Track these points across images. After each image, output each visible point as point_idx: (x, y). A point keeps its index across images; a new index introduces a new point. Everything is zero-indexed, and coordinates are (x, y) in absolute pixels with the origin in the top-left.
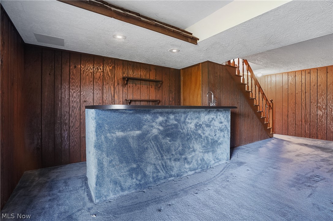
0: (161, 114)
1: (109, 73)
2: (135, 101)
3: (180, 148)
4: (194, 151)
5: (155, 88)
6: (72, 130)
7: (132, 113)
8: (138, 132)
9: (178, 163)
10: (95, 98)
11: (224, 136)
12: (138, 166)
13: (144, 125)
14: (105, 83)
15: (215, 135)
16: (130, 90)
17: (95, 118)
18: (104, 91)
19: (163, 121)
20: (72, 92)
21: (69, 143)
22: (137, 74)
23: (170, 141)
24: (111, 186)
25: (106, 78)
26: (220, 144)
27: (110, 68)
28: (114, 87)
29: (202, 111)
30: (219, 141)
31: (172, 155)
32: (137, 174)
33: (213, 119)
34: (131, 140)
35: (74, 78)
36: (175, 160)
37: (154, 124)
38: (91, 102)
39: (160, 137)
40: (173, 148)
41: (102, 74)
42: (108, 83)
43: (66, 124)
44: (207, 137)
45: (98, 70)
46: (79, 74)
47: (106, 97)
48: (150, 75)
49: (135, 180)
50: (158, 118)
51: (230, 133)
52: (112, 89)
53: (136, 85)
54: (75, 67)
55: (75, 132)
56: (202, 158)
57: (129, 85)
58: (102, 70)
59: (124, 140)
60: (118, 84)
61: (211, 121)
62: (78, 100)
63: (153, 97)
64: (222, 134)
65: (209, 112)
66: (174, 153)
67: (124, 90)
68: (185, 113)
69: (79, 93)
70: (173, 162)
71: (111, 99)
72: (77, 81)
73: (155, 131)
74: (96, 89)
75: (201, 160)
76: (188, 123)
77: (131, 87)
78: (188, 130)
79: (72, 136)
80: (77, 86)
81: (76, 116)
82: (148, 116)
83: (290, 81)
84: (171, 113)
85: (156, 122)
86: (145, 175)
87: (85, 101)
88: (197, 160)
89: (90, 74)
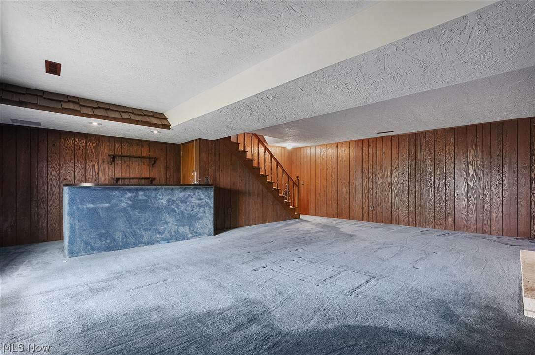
0: (130, 190)
1: (93, 150)
2: (124, 179)
3: (151, 220)
4: (167, 223)
5: (148, 165)
6: (51, 208)
7: (101, 190)
8: (107, 205)
9: (148, 233)
10: (77, 176)
11: (205, 212)
12: (107, 232)
13: (113, 199)
14: (87, 161)
15: (193, 210)
16: (118, 168)
17: (68, 194)
18: (87, 168)
19: (132, 196)
20: (51, 170)
21: (47, 221)
22: (126, 150)
23: (139, 213)
24: (82, 245)
25: (90, 156)
26: (199, 219)
27: (94, 145)
28: (99, 165)
29: (176, 188)
30: (199, 216)
31: (142, 225)
32: (106, 238)
33: (189, 195)
34: (100, 211)
35: (52, 156)
36: (145, 230)
37: (122, 199)
38: (72, 180)
39: (129, 209)
40: (142, 220)
41: (84, 152)
42: (91, 161)
43: (43, 202)
44: (182, 212)
45: (80, 147)
46: (58, 152)
47: (89, 175)
48: (142, 151)
49: (104, 243)
50: (126, 194)
51: (212, 210)
52: (97, 166)
53: (125, 162)
54: (54, 145)
55: (54, 210)
56: (176, 230)
57: (116, 162)
58: (84, 148)
59: (94, 211)
60: (103, 162)
61: (187, 198)
62: (57, 178)
63: (145, 174)
64: (202, 210)
65: (185, 189)
66: (144, 223)
67: (111, 168)
68: (155, 190)
69: (58, 171)
70: (142, 231)
71: (96, 177)
72: (56, 159)
73: (124, 205)
74: (77, 167)
75: (175, 232)
76: (159, 198)
77: (119, 164)
78: (159, 205)
79: (51, 214)
80: (56, 165)
81: (55, 194)
82: (116, 192)
83: (322, 155)
84: (140, 190)
85: (125, 198)
86: (114, 240)
87: (65, 180)
88: (170, 232)
89: (71, 152)
